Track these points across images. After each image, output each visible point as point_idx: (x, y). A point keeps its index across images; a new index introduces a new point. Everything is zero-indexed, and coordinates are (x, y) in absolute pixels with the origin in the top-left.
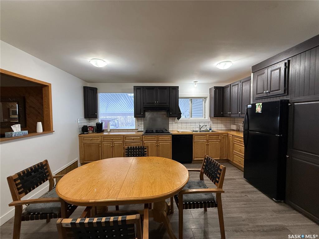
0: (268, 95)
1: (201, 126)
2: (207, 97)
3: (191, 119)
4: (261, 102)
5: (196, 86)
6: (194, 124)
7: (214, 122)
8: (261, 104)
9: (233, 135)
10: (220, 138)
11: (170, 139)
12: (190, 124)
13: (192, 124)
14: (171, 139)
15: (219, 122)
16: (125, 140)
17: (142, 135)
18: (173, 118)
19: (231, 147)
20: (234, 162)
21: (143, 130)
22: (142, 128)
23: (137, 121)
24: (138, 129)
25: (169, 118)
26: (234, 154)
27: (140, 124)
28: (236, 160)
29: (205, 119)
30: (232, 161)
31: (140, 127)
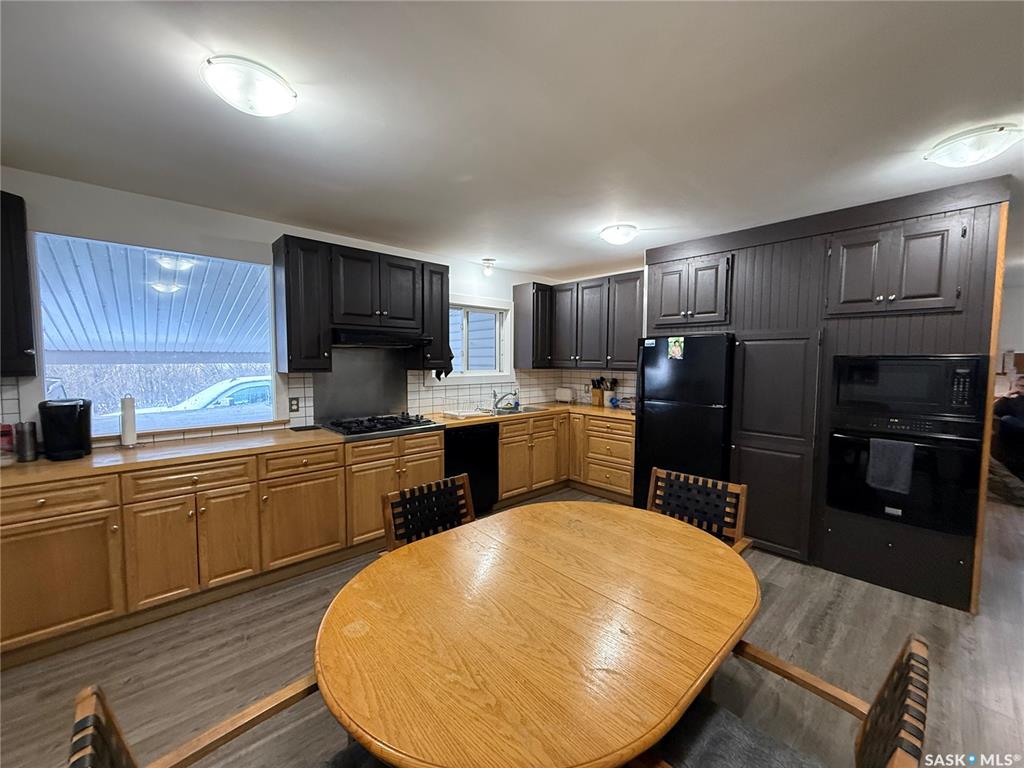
0: (690, 320)
1: (499, 396)
2: (507, 311)
3: (468, 374)
4: (683, 333)
5: (488, 272)
6: (478, 391)
7: (523, 382)
8: (682, 339)
9: (584, 415)
10: (555, 426)
11: (438, 446)
12: (467, 392)
13: (473, 392)
14: (441, 444)
15: (535, 381)
16: (267, 472)
17: (344, 443)
18: (421, 372)
19: (580, 447)
20: (590, 482)
21: (311, 422)
22: (306, 415)
23: (283, 387)
24: (289, 421)
25: (409, 372)
26: (590, 463)
27: (297, 399)
28: (595, 476)
29: (501, 374)
30: (582, 481)
31: (297, 410)
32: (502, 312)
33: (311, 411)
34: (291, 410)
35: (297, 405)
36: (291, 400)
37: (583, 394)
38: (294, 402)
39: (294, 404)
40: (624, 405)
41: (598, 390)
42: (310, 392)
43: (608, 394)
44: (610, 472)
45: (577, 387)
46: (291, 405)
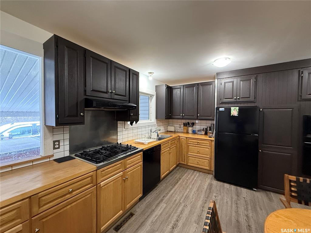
5: (151, 78)
9: (186, 137)
10: (176, 143)
14: (142, 159)
16: (40, 207)
17: (96, 170)
18: (123, 122)
19: (185, 151)
20: (189, 164)
21: (67, 154)
22: (64, 150)
23: (49, 135)
24: (53, 155)
25: (119, 122)
26: (189, 157)
27: (59, 141)
28: (192, 162)
29: (151, 121)
30: (186, 164)
31: (59, 148)
32: (152, 96)
33: (67, 148)
34: (54, 148)
35: (59, 145)
36: (54, 142)
37: (178, 128)
38: (57, 143)
39: (56, 145)
40: (199, 133)
41: (186, 127)
42: (67, 136)
43: (190, 129)
44: (199, 160)
45: (176, 125)
46: (54, 145)
